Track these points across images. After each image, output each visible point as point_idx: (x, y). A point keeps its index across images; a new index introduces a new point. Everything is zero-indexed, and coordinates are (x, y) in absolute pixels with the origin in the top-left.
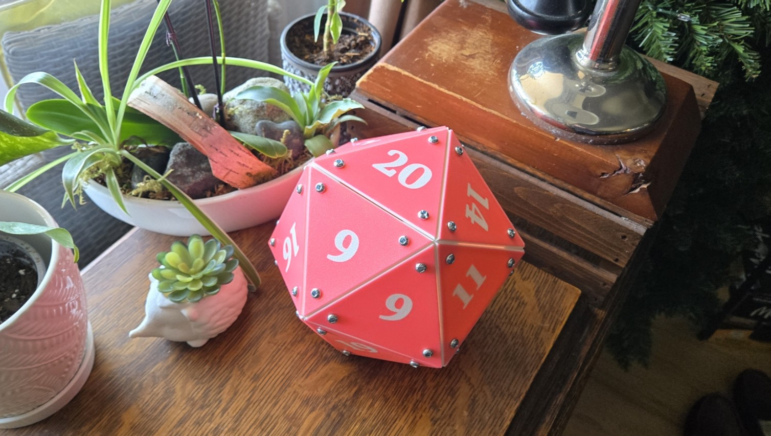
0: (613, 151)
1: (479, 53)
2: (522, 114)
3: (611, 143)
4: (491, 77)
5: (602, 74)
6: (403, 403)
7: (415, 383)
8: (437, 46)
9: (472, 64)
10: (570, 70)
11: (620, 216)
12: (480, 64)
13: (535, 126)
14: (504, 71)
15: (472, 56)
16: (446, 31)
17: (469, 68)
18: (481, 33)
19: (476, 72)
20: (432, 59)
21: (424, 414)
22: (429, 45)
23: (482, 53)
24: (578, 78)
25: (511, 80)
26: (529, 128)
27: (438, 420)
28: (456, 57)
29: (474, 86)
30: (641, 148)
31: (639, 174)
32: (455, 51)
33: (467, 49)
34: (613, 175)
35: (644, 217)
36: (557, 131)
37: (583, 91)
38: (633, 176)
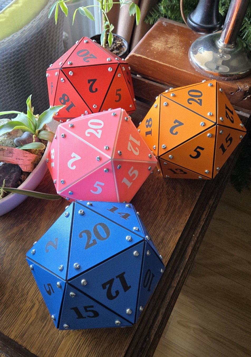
0: (235, 83)
1: (174, 46)
2: (196, 70)
3: (235, 79)
4: (181, 56)
5: (229, 50)
6: (155, 194)
7: (159, 186)
8: (156, 44)
9: (172, 51)
10: (215, 49)
11: (239, 111)
12: (176, 51)
13: (202, 75)
14: (186, 53)
15: (172, 47)
16: (158, 37)
17: (171, 53)
18: (174, 37)
19: (174, 54)
20: (154, 50)
21: (164, 197)
22: (152, 44)
23: (175, 46)
24: (219, 52)
25: (190, 56)
26: (199, 76)
27: (170, 199)
28: (165, 48)
29: (174, 60)
30: (247, 80)
31: (246, 91)
32: (164, 45)
33: (169, 44)
34: (236, 93)
35: (249, 110)
36: (212, 76)
37: (221, 58)
38: (244, 92)
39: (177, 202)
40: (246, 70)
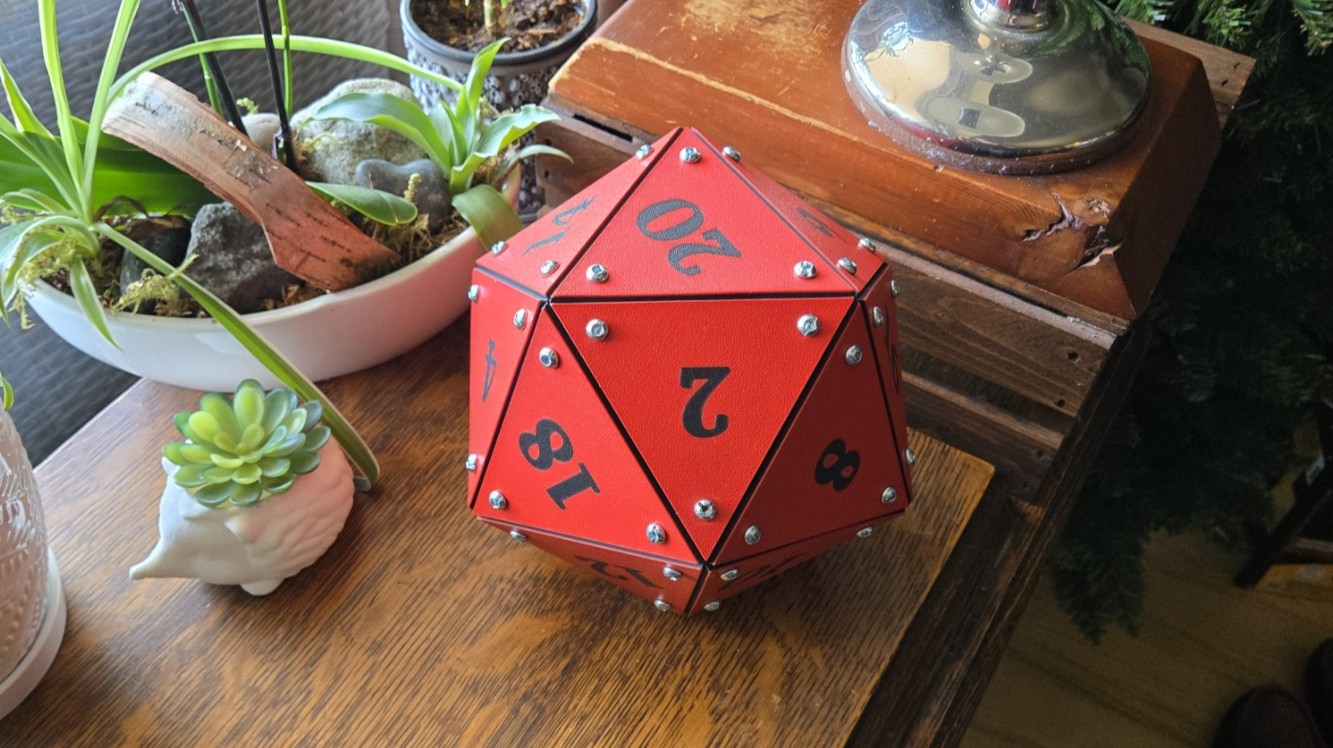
0: (1047, 187)
1: (784, 12)
2: (870, 123)
3: (1043, 172)
4: (810, 57)
5: (1023, 37)
6: (656, 684)
7: (680, 646)
8: (704, 1)
9: (771, 33)
10: (961, 33)
11: (1065, 315)
12: (788, 34)
13: (894, 146)
14: (834, 44)
15: (771, 19)
17: (765, 42)
19: (779, 47)
20: (694, 26)
21: (697, 703)
22: (686, 2)
23: (790, 13)
24: (978, 47)
25: (847, 61)
26: (883, 150)
27: (724, 713)
28: (741, 22)
29: (776, 76)
30: (1100, 179)
31: (1097, 227)
32: (739, 10)
33: (762, 6)
34: (1049, 233)
35: (1111, 314)
36: (938, 153)
37: (988, 72)
38: (1086, 232)
39: (757, 731)
40: (1103, 132)
